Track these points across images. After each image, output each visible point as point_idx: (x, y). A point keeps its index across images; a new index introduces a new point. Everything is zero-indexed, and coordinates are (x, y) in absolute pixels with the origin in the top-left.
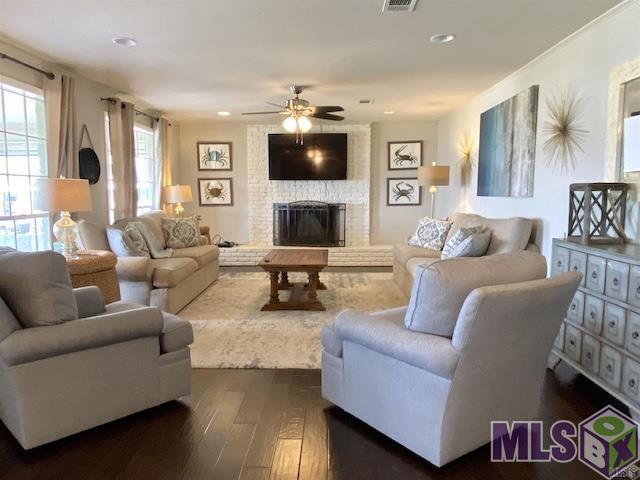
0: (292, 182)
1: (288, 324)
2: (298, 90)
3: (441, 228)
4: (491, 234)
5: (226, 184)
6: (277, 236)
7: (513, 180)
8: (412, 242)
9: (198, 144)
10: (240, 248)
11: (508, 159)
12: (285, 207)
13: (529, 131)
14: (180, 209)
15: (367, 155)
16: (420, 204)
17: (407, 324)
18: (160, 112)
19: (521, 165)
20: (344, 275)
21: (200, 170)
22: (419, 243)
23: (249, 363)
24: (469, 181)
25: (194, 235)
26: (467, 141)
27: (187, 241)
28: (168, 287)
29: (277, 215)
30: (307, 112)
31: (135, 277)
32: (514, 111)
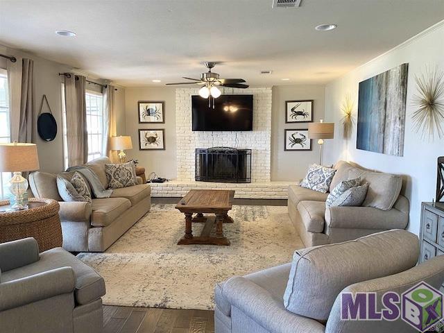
0: (210, 133)
1: (197, 259)
2: (211, 65)
3: (327, 174)
4: (368, 187)
5: (160, 133)
6: (198, 173)
7: (386, 140)
8: (303, 185)
9: (139, 103)
10: (169, 183)
11: (382, 122)
12: (204, 151)
13: (401, 101)
14: (122, 154)
15: (269, 111)
16: (311, 150)
17: (286, 304)
18: (109, 81)
19: (393, 128)
20: (249, 208)
21: (140, 122)
22: (309, 186)
23: (159, 302)
24: (350, 136)
25: (130, 177)
26: (348, 102)
27: (125, 182)
28: (103, 227)
29: (198, 158)
30: (217, 83)
31: (75, 218)
32: (387, 84)
